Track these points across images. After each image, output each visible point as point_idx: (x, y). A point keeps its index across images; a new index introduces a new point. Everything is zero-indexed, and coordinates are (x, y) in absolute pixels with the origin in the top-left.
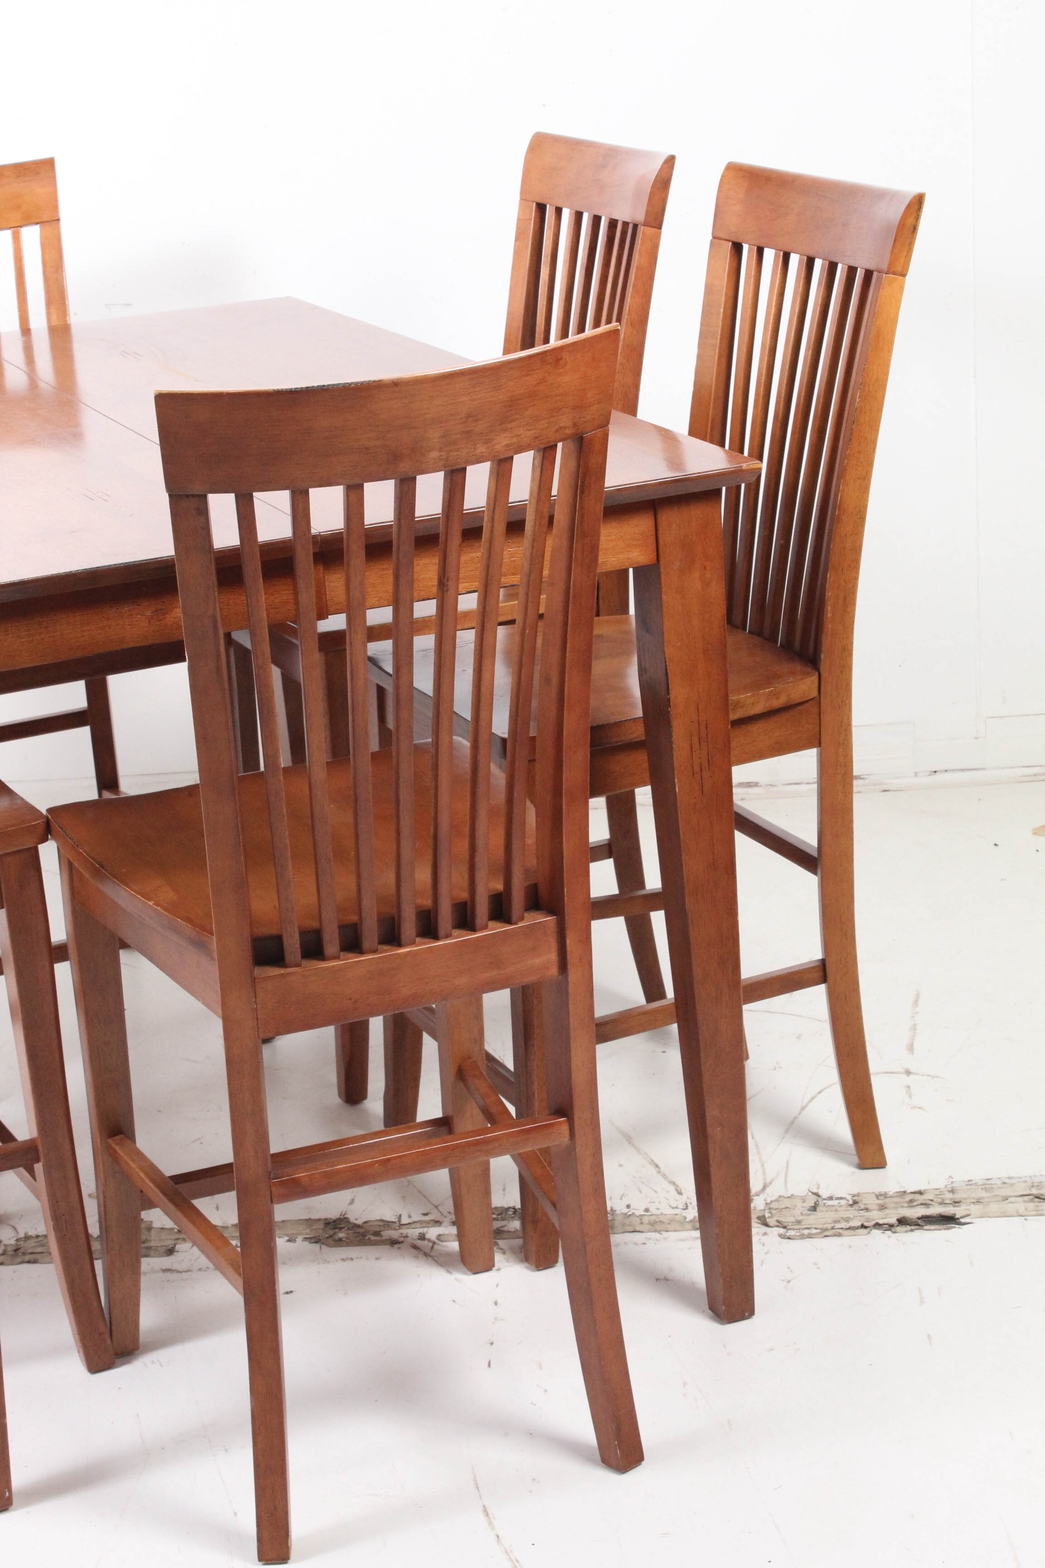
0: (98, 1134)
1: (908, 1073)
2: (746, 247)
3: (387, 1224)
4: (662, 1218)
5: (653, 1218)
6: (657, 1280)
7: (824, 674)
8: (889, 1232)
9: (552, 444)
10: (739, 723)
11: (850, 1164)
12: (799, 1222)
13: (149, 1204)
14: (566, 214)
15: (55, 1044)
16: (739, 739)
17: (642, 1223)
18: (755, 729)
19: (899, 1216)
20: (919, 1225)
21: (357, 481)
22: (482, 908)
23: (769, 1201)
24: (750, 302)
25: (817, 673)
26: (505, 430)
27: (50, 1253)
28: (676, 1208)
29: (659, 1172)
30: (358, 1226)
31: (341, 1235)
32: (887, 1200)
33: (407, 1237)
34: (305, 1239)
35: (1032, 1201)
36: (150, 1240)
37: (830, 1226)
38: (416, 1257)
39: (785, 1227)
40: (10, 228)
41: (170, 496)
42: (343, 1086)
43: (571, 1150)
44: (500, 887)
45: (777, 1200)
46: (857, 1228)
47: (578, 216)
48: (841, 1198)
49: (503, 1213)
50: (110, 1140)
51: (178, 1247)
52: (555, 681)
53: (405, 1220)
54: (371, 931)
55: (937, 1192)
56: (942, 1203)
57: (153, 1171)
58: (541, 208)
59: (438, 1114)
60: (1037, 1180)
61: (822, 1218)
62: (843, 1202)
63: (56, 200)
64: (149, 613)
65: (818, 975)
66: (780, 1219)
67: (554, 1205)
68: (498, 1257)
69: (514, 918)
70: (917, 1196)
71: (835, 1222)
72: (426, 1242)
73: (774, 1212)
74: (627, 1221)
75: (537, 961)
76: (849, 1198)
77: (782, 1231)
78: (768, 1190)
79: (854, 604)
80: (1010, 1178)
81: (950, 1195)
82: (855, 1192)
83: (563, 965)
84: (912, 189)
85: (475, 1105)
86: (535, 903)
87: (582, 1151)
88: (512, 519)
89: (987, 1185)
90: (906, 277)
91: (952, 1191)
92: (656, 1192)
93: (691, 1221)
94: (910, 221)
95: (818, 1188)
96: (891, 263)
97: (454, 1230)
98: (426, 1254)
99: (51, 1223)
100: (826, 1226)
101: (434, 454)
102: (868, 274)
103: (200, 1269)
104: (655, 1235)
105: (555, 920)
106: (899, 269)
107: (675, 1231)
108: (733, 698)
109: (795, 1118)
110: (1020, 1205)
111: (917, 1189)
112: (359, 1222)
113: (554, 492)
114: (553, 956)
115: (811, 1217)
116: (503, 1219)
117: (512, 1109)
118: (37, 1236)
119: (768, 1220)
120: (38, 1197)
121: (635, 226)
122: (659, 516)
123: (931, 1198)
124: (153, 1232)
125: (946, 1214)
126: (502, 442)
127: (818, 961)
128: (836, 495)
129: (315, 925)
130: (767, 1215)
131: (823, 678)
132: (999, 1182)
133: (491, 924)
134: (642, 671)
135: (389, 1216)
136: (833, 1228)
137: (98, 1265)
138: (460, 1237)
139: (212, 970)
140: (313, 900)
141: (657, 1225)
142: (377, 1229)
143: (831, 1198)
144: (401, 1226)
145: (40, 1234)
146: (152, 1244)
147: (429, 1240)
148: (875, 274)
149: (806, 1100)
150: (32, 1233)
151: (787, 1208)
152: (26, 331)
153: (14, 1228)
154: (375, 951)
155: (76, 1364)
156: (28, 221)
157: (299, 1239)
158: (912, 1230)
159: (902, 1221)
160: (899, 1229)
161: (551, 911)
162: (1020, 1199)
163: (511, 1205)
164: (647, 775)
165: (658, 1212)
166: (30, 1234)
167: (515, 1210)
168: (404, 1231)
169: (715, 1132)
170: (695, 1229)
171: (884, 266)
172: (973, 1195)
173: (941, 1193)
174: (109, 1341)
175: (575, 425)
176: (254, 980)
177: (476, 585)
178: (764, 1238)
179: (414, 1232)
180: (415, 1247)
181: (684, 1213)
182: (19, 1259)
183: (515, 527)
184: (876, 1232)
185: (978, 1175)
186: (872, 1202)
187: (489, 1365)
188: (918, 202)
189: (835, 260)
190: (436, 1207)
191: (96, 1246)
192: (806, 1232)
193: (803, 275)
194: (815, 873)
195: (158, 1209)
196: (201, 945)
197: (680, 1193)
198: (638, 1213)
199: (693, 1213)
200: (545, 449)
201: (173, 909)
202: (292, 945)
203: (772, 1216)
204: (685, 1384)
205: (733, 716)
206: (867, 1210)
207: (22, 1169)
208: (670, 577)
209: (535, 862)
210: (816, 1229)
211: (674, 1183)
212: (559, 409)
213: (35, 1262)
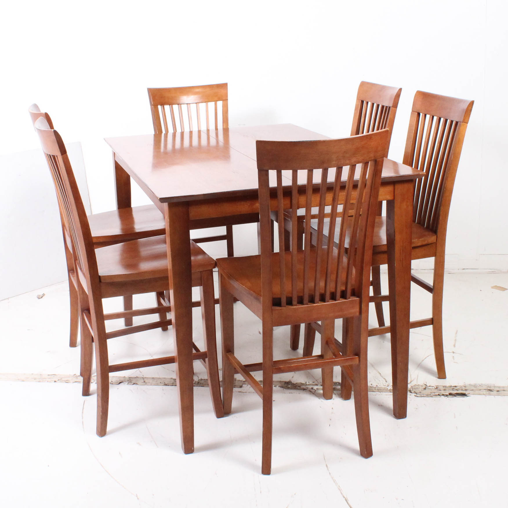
0: (224, 352)
1: (453, 353)
2: (421, 114)
3: (302, 384)
4: (381, 388)
5: (378, 388)
6: (379, 405)
7: (438, 236)
8: (446, 397)
9: (367, 162)
10: (414, 248)
11: (436, 377)
12: (420, 392)
13: (237, 372)
14: (370, 104)
15: (214, 325)
16: (414, 253)
17: (375, 389)
18: (417, 250)
19: (449, 393)
20: (455, 395)
21: (311, 169)
22: (338, 294)
23: (412, 386)
24: (422, 130)
25: (436, 235)
26: (355, 157)
27: (208, 384)
28: (385, 386)
29: (381, 375)
30: (294, 384)
31: (289, 386)
32: (446, 388)
33: (308, 388)
34: (279, 386)
35: (488, 391)
36: (235, 383)
37: (429, 394)
38: (310, 394)
39: (416, 393)
40: (214, 101)
41: (258, 170)
42: (292, 345)
43: (359, 366)
44: (344, 288)
45: (414, 386)
46: (437, 395)
47: (373, 104)
48: (433, 387)
49: (336, 384)
50: (227, 354)
51: (243, 386)
52: (364, 230)
53: (307, 383)
54: (306, 298)
55: (461, 387)
56: (462, 390)
57: (239, 363)
58: (362, 102)
59: (320, 353)
60: (489, 385)
61: (427, 392)
62: (433, 388)
63: (227, 94)
64: (249, 204)
65: (430, 322)
66: (415, 391)
67: (353, 381)
68: (334, 396)
69: (347, 297)
70: (455, 387)
71: (431, 393)
72: (313, 390)
73: (413, 389)
74: (371, 389)
75: (353, 311)
76: (435, 386)
77: (415, 394)
78: (412, 383)
79: (448, 216)
80: (482, 384)
81: (464, 388)
82: (437, 385)
83: (360, 312)
84: (470, 99)
85: (330, 351)
86: (353, 294)
87: (362, 366)
88: (355, 184)
89: (475, 386)
90: (468, 124)
91: (465, 387)
92: (379, 381)
93: (390, 390)
94: (470, 108)
95: (426, 383)
96: (464, 120)
97: (321, 387)
98: (313, 393)
99: (209, 375)
100: (428, 394)
101: (334, 162)
102: (457, 123)
103: (249, 392)
104: (379, 393)
105: (359, 300)
106: (466, 121)
107: (385, 392)
108: (413, 241)
109: (421, 363)
110: (485, 392)
111: (455, 385)
112: (295, 383)
113: (367, 177)
114: (358, 310)
115: (424, 391)
116: (336, 385)
117: (341, 354)
118: (204, 379)
119: (412, 391)
120: (206, 368)
121: (390, 107)
122: (395, 186)
123: (459, 388)
124: (236, 381)
125: (463, 393)
126: (353, 160)
127: (431, 318)
128: (444, 185)
129: (291, 295)
130: (411, 390)
131: (438, 237)
132: (479, 385)
133: (341, 299)
134: (387, 230)
135: (303, 382)
136: (430, 395)
137: (221, 389)
138: (323, 389)
139: (260, 307)
140: (291, 289)
141: (380, 390)
142: (299, 385)
143: (430, 386)
144: (306, 385)
145: (205, 379)
146: (236, 384)
147: (314, 389)
148: (459, 123)
149: (424, 358)
150: (203, 378)
151: (417, 388)
152: (216, 129)
153: (198, 377)
154: (307, 304)
155: (213, 415)
156: (219, 100)
157: (277, 386)
158: (453, 397)
159: (450, 394)
160: (449, 396)
161: (358, 297)
162: (484, 390)
163: (338, 381)
164: (387, 260)
165: (380, 387)
166: (202, 378)
167: (339, 383)
168: (307, 386)
169: (399, 364)
170: (391, 392)
171: (462, 120)
172: (471, 388)
173: (462, 387)
174: (223, 409)
175: (375, 157)
176: (272, 310)
177: (343, 202)
178: (410, 396)
179: (310, 387)
180: (310, 391)
181: (387, 387)
182: (199, 385)
183: (355, 186)
184: (443, 397)
185: (472, 383)
186: (442, 388)
187: (330, 426)
188: (472, 103)
189: (447, 118)
190: (316, 380)
191: (221, 383)
192: (422, 395)
193: (438, 122)
194: (432, 293)
195: (240, 374)
196: (257, 299)
197: (386, 382)
198: (374, 386)
199: (391, 387)
200: (365, 163)
201: (250, 289)
202: (284, 301)
203: (413, 390)
204: (385, 435)
205: (413, 245)
206: (440, 390)
207: (201, 360)
208: (397, 204)
209: (354, 283)
210: (425, 394)
211: (385, 379)
212: (370, 152)
213: (203, 386)
